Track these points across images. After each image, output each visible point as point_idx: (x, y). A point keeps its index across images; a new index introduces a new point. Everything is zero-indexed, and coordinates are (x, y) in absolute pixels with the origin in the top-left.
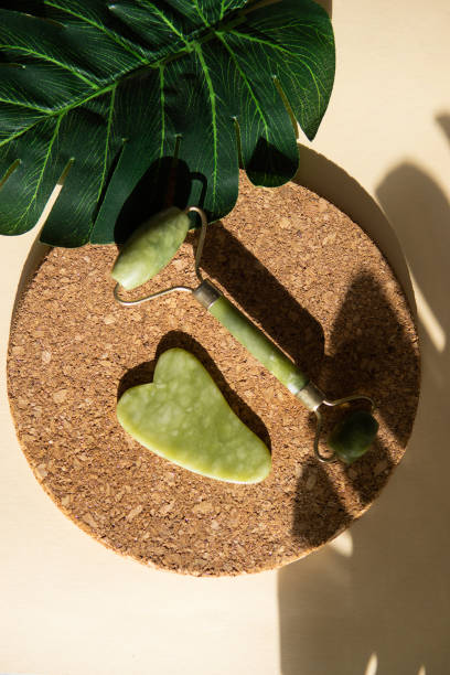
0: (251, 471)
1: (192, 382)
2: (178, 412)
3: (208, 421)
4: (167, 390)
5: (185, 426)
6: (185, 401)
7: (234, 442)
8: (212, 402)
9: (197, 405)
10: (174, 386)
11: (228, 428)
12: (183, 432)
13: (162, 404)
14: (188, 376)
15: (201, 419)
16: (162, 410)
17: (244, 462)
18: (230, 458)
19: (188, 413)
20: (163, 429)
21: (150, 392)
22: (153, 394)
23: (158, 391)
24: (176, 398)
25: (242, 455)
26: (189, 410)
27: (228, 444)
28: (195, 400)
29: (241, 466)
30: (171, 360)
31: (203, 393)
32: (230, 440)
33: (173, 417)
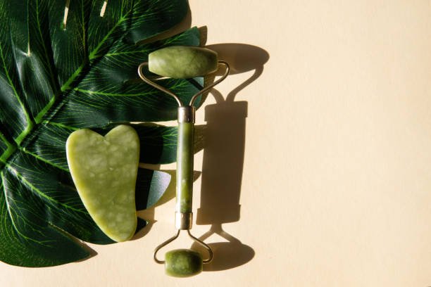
0: (117, 231)
1: (126, 154)
2: (104, 164)
3: (116, 183)
4: (108, 148)
5: (101, 175)
6: (112, 162)
7: (121, 208)
8: (128, 175)
9: (117, 170)
10: (114, 149)
11: (124, 197)
12: (97, 177)
13: (99, 153)
14: (126, 149)
15: (113, 179)
16: (95, 156)
17: (117, 223)
18: (111, 215)
19: (109, 170)
20: (88, 168)
21: (97, 140)
22: (98, 143)
23: (103, 144)
24: (109, 156)
25: (119, 219)
26: (111, 169)
27: (117, 206)
28: (119, 166)
29: (114, 224)
30: (125, 132)
31: (128, 166)
32: (120, 205)
33: (99, 166)
